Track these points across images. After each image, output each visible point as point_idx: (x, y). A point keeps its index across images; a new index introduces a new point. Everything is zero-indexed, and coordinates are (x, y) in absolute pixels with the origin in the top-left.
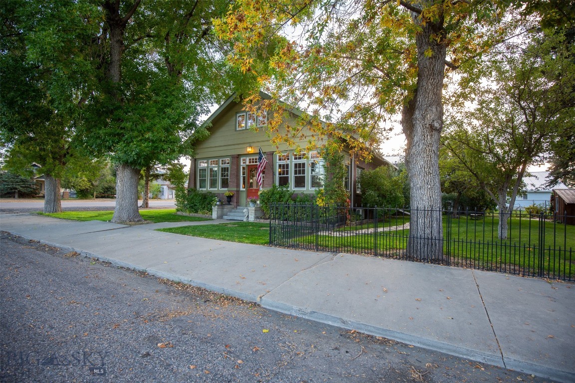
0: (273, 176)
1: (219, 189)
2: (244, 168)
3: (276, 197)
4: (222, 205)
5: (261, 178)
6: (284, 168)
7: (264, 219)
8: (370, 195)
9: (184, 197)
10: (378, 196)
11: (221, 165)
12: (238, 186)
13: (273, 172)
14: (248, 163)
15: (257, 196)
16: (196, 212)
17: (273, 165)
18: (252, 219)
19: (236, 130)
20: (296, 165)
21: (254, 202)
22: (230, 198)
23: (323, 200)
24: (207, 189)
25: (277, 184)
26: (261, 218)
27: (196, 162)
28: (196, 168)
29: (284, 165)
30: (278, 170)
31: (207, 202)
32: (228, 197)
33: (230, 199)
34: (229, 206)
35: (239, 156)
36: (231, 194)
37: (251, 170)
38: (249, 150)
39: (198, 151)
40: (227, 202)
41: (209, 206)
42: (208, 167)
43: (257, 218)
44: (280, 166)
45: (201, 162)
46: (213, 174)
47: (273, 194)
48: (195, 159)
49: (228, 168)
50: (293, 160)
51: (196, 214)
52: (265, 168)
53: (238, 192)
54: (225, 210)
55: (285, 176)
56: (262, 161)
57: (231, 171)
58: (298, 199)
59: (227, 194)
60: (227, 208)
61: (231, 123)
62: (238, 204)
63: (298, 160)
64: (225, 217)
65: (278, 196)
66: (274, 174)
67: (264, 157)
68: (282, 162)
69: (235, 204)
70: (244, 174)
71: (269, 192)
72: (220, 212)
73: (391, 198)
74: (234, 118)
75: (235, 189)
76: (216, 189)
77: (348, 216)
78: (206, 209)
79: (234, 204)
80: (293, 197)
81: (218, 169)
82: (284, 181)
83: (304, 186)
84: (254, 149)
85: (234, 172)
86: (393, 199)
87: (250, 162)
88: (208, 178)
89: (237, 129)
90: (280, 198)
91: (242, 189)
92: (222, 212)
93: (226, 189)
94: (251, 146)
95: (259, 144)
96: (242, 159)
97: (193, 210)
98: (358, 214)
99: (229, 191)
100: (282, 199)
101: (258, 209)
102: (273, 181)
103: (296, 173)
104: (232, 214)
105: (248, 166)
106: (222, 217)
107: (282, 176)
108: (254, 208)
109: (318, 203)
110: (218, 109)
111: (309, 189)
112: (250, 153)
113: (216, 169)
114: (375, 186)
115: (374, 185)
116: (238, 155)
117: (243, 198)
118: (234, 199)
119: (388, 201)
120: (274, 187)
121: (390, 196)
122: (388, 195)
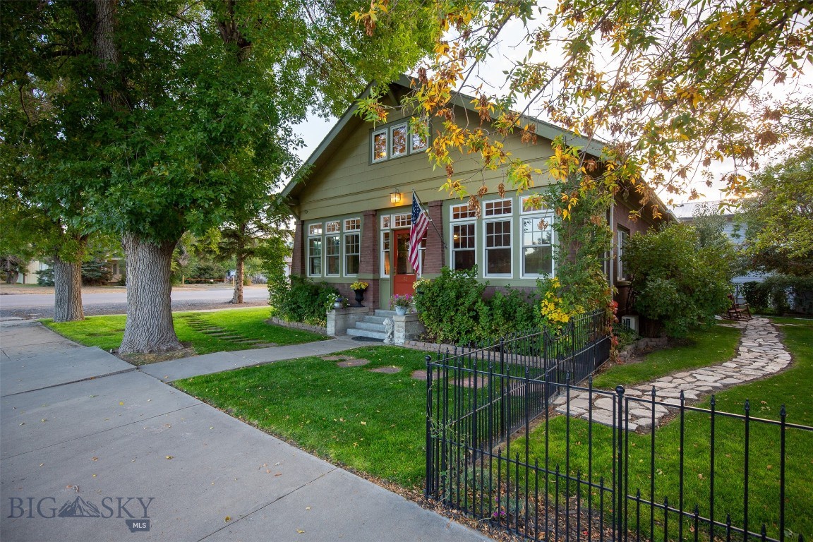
0: (443, 251)
1: (342, 275)
2: (386, 236)
3: (448, 295)
4: (345, 307)
5: (417, 255)
6: (464, 233)
7: (425, 340)
8: (659, 288)
9: (282, 290)
10: (678, 291)
11: (345, 231)
12: (376, 269)
13: (443, 243)
14: (393, 226)
15: (411, 292)
16: (301, 320)
17: (442, 228)
18: (400, 340)
19: (370, 164)
20: (489, 226)
21: (405, 305)
22: (361, 293)
23: (557, 305)
24: (321, 275)
25: (451, 265)
26: (419, 337)
27: (305, 226)
28: (305, 237)
29: (464, 228)
30: (452, 237)
31: (319, 301)
32: (357, 291)
33: (362, 295)
34: (360, 310)
35: (376, 213)
36: (363, 287)
37: (400, 238)
38: (396, 200)
39: (306, 207)
40: (355, 302)
41: (321, 310)
42: (323, 234)
43: (410, 337)
44: (456, 229)
45: (312, 227)
46: (332, 246)
47: (442, 288)
48: (303, 222)
49: (357, 236)
50: (484, 216)
51: (300, 324)
52: (425, 234)
53: (376, 281)
54: (352, 316)
55: (468, 249)
56: (418, 219)
57: (363, 241)
58: (498, 302)
59: (355, 286)
60: (355, 313)
61: (362, 150)
62: (377, 304)
63: (494, 216)
64: (352, 332)
65: (453, 294)
66: (444, 246)
67: (423, 211)
68: (461, 222)
69: (371, 304)
70: (386, 246)
71: (433, 286)
72: (340, 323)
73: (705, 293)
74: (367, 141)
75: (371, 276)
76: (337, 276)
77: (615, 340)
78: (316, 314)
79: (368, 304)
80: (487, 295)
81: (341, 238)
82: (465, 261)
83: (509, 271)
84: (405, 197)
85: (369, 243)
86: (709, 296)
87: (398, 224)
88: (323, 256)
89: (374, 161)
90: (458, 297)
91: (383, 276)
92: (346, 320)
93: (354, 276)
94: (398, 193)
95: (413, 187)
96: (382, 217)
97: (296, 315)
98: (629, 331)
99: (359, 280)
100: (461, 300)
101: (413, 319)
102: (443, 260)
103: (489, 243)
104: (363, 325)
105: (394, 231)
106: (346, 330)
107: (460, 249)
108: (403, 318)
109: (544, 311)
110: (336, 125)
111: (518, 277)
112: (397, 205)
113: (337, 238)
114: (667, 267)
115: (664, 266)
116: (376, 211)
117: (386, 295)
118: (370, 295)
119: (697, 300)
120: (446, 274)
121: (703, 290)
122: (697, 286)
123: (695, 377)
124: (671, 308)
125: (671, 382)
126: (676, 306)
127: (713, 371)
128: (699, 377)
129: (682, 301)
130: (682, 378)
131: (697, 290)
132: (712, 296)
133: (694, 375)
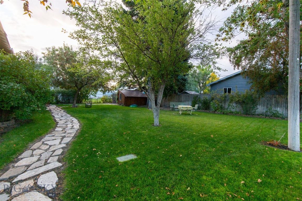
10: (26, 91)
121: (39, 92)
122: (36, 89)
123: (47, 144)
124: (21, 102)
125: (32, 155)
126: (24, 100)
127: (53, 136)
128: (49, 143)
129: (29, 97)
130: (39, 148)
131: (36, 91)
132: (44, 94)
133: (45, 142)
